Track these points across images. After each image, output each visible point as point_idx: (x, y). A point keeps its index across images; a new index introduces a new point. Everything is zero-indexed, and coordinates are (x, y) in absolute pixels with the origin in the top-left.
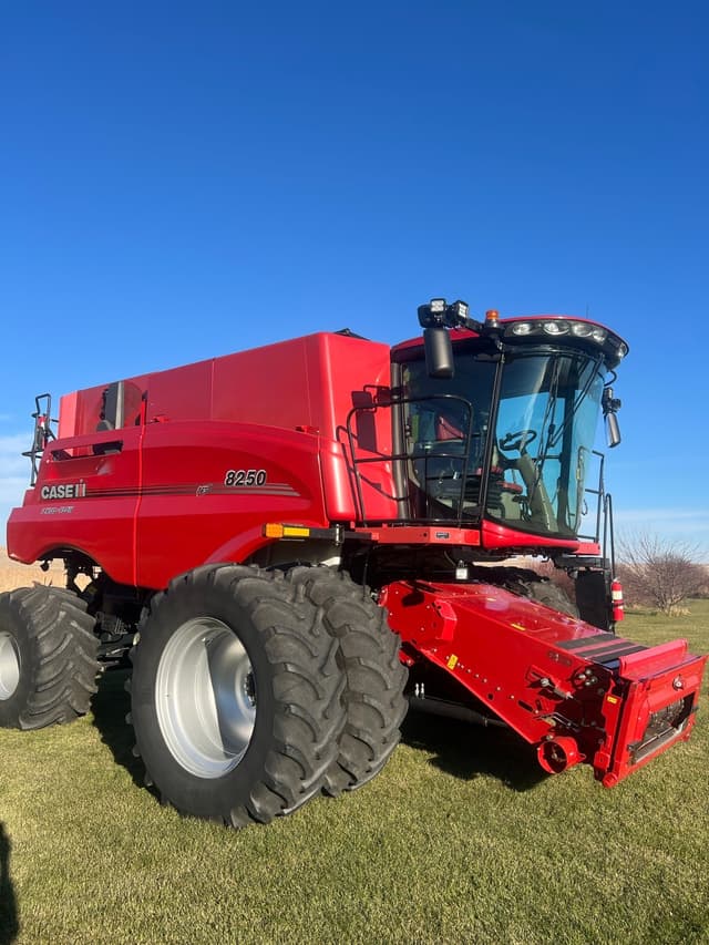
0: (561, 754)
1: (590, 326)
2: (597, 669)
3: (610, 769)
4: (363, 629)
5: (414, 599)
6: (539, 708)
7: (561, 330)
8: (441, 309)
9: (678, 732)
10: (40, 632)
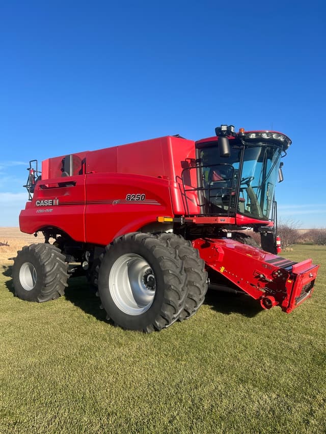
0: (270, 302)
1: (279, 134)
2: (282, 270)
3: (288, 307)
4: (191, 257)
5: (206, 245)
6: (259, 286)
7: (268, 136)
8: (226, 129)
9: (308, 294)
10: (45, 262)
